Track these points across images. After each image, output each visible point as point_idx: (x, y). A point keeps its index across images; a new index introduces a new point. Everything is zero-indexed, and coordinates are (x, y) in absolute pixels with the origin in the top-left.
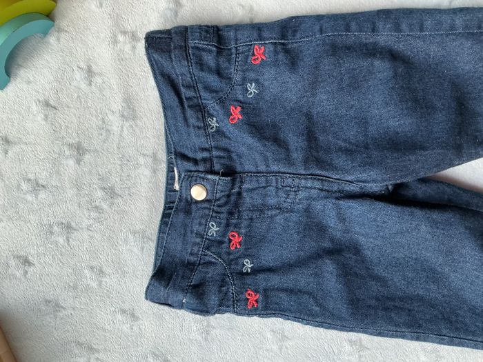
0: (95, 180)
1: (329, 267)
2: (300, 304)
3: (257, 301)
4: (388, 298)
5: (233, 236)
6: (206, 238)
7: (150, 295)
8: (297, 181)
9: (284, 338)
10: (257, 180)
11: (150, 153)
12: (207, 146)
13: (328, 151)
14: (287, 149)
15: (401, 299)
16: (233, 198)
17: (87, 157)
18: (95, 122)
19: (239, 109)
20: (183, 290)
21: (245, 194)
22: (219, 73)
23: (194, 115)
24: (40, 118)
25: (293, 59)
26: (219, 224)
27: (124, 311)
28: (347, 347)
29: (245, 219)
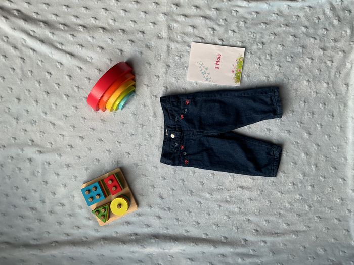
0: (146, 133)
1: (205, 154)
3: (187, 163)
4: (220, 161)
5: (181, 146)
6: (175, 147)
8: (197, 133)
9: (194, 172)
10: (187, 133)
11: (160, 126)
12: (175, 124)
13: (205, 125)
14: (195, 125)
15: (223, 162)
16: (181, 137)
17: (144, 127)
18: (146, 118)
19: (183, 115)
20: (170, 159)
21: (184, 136)
22: (178, 107)
23: (172, 117)
24: (132, 117)
25: (196, 104)
26: (178, 144)
27: (154, 166)
28: (210, 174)
29: (185, 142)
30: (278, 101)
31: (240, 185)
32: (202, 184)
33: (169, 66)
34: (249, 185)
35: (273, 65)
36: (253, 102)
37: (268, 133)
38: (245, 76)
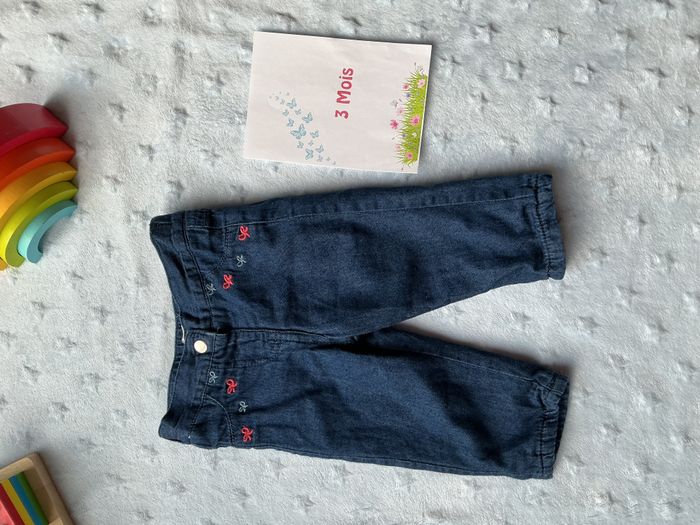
0: (117, 337)
1: (309, 405)
2: (287, 437)
3: (251, 436)
4: (360, 429)
5: (230, 382)
6: (207, 385)
7: (163, 433)
8: (279, 335)
9: (279, 465)
10: (249, 335)
11: (161, 313)
12: (206, 307)
13: (305, 309)
14: (272, 309)
15: (371, 430)
16: (229, 350)
17: (109, 318)
18: (115, 288)
19: (231, 277)
20: (187, 429)
21: (239, 346)
22: (212, 249)
23: (194, 284)
24: (69, 286)
25: (271, 236)
26: (217, 373)
27: (145, 447)
28: (333, 473)
29: (240, 368)
30: (548, 221)
31: (433, 507)
32: (307, 503)
33: (184, 113)
34: (464, 506)
35: (529, 98)
36: (463, 226)
37: (518, 327)
38: (434, 140)
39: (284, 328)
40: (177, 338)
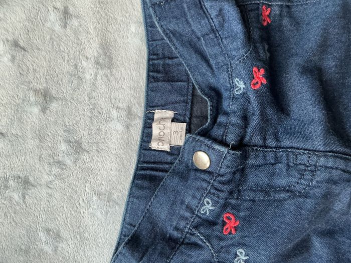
0: (61, 132)
5: (228, 218)
6: (197, 215)
8: (314, 158)
10: (265, 157)
26: (215, 203)
29: (246, 200)
39: (322, 148)
40: (142, 141)
